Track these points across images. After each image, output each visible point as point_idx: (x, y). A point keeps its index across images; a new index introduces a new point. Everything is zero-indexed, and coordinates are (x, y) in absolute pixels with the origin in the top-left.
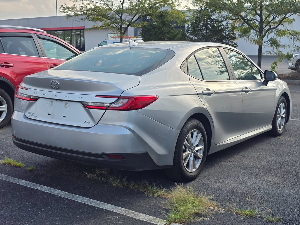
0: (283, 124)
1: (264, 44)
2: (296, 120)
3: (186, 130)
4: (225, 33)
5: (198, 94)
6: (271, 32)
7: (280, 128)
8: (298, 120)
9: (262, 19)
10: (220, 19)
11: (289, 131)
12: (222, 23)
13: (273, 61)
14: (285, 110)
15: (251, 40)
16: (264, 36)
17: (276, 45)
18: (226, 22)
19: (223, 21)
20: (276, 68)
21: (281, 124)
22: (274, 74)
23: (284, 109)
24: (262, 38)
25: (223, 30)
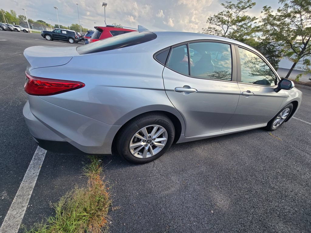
0: (280, 123)
1: (299, 62)
2: (296, 118)
3: (136, 125)
4: (275, 53)
5: (165, 90)
6: (308, 56)
7: (276, 125)
8: (297, 119)
9: (306, 47)
10: (276, 45)
11: (284, 128)
12: (276, 47)
13: (299, 74)
14: (288, 114)
15: (290, 59)
16: (302, 57)
17: (307, 63)
18: (279, 47)
19: (277, 46)
20: (299, 77)
21: (278, 123)
22: (291, 84)
23: (287, 112)
24: (299, 58)
25: (275, 51)
